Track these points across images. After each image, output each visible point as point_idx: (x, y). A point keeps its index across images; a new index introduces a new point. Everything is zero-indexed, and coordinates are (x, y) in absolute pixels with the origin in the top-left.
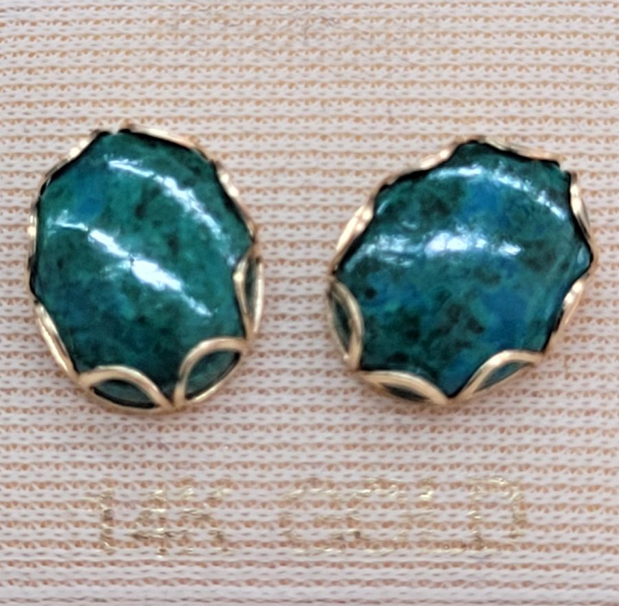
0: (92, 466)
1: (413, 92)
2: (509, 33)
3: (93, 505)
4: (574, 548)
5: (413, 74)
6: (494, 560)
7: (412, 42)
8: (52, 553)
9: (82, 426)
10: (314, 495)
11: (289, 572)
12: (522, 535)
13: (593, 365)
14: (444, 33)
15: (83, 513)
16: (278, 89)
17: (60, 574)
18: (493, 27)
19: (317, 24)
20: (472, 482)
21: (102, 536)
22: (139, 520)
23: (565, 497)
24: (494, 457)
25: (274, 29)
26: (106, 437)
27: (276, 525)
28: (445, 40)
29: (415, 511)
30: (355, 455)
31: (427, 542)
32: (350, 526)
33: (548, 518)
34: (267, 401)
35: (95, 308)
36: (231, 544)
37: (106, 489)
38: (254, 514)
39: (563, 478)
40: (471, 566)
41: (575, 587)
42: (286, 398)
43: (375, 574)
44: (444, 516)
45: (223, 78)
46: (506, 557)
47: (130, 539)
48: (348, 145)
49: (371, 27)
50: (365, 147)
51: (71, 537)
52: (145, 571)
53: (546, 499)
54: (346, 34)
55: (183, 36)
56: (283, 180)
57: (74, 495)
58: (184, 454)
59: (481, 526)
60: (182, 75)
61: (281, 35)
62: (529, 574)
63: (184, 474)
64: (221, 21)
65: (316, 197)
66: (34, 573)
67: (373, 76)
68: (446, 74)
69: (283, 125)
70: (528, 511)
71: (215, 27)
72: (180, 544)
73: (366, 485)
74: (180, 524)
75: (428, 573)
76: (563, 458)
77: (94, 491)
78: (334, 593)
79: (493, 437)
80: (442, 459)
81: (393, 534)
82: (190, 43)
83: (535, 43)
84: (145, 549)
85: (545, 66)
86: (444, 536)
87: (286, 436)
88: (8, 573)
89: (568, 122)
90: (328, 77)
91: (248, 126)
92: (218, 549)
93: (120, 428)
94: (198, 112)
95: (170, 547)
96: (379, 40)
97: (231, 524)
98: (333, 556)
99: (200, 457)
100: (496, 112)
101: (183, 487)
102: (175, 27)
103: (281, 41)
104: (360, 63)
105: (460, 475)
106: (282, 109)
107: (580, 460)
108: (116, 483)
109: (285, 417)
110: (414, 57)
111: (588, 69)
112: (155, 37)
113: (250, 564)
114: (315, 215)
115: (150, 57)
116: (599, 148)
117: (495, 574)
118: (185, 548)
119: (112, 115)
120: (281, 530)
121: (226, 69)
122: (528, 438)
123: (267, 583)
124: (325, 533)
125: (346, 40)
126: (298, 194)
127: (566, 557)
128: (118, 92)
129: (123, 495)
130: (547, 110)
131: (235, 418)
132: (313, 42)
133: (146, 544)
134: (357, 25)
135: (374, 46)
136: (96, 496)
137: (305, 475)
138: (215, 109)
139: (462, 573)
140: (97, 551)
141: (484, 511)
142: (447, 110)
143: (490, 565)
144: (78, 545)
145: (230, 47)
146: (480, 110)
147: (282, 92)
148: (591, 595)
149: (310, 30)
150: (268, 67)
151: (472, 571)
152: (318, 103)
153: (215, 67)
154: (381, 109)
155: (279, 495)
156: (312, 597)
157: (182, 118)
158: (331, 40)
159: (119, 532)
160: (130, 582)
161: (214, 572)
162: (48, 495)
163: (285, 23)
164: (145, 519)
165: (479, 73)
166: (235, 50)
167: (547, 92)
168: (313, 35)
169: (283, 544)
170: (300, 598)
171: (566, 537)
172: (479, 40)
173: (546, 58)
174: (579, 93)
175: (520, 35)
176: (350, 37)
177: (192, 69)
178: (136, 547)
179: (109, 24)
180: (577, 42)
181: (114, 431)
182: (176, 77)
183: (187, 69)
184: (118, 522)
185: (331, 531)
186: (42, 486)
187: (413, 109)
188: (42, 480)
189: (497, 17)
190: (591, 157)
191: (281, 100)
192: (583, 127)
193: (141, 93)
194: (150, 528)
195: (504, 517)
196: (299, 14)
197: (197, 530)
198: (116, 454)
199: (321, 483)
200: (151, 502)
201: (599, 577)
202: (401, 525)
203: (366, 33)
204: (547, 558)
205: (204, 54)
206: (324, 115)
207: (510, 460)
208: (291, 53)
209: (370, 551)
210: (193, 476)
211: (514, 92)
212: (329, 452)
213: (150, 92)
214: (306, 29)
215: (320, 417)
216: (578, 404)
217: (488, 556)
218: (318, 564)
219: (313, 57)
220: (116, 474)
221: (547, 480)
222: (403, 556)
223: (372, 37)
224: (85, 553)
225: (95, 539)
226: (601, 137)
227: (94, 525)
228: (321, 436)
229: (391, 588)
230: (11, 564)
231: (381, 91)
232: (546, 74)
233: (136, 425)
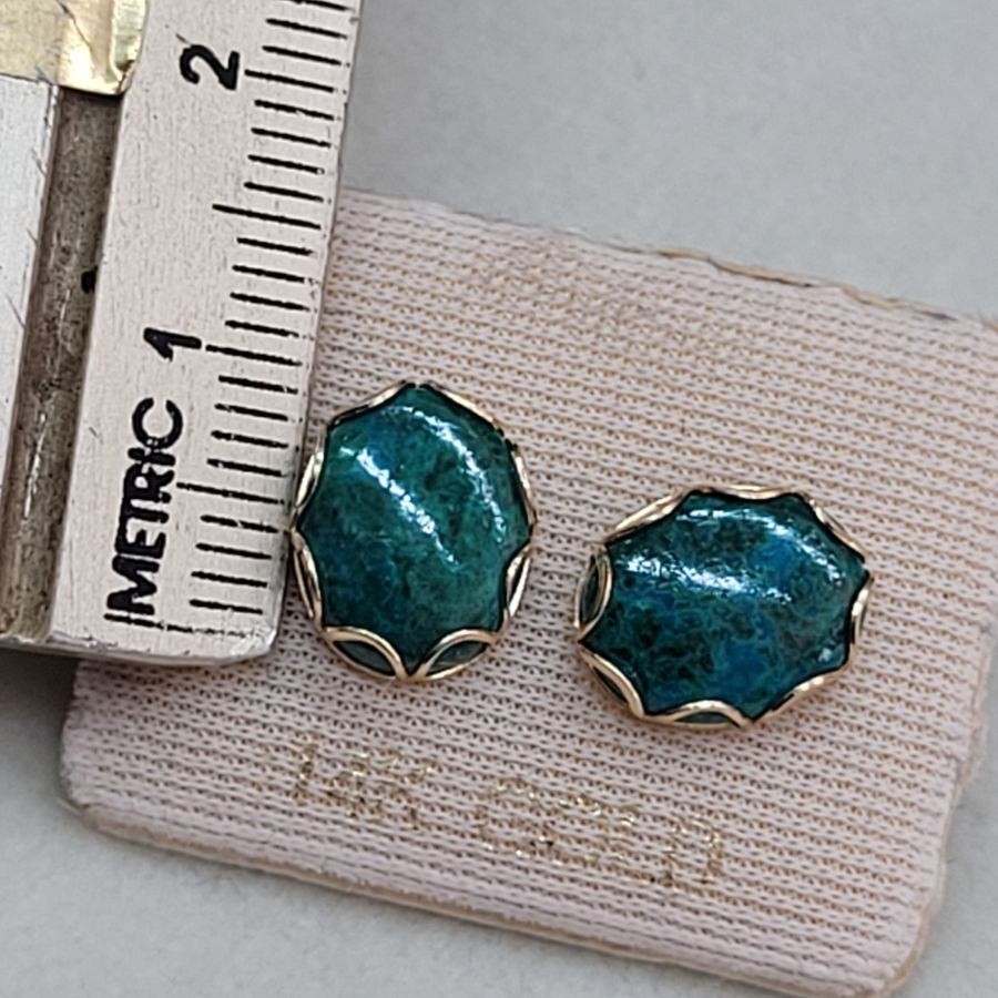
0: (302, 714)
1: (712, 407)
2: (824, 367)
3: (294, 753)
4: (762, 907)
5: (716, 388)
6: (678, 900)
7: (723, 353)
8: (243, 791)
9: (302, 671)
10: (516, 795)
11: (474, 864)
12: (713, 883)
13: (824, 730)
14: (758, 352)
15: (283, 759)
16: (576, 372)
17: (247, 813)
18: (809, 357)
19: (632, 311)
20: (676, 819)
21: (297, 786)
22: (337, 778)
23: (764, 855)
24: (703, 798)
25: (586, 306)
26: (323, 689)
27: (471, 816)
28: (757, 359)
29: (613, 834)
30: (566, 765)
31: (617, 868)
32: (545, 834)
33: (742, 873)
34: (492, 691)
35: (362, 567)
36: (423, 824)
37: (310, 740)
38: (452, 799)
39: (767, 836)
40: (655, 901)
41: (754, 945)
42: (511, 692)
43: (558, 887)
44: (639, 847)
45: (524, 346)
46: (692, 901)
47: (324, 796)
48: (633, 446)
49: (686, 328)
50: (650, 453)
51: (266, 780)
52: (332, 830)
53: (745, 853)
54: (659, 329)
55: (493, 291)
56: (559, 467)
57: (278, 739)
58: (396, 724)
59: (674, 865)
60: (483, 333)
61: (593, 314)
62: (711, 923)
63: (392, 743)
64: (536, 285)
65: (588, 493)
66: (222, 806)
67: (675, 380)
68: (749, 396)
69: (572, 411)
70: (724, 861)
71: (529, 289)
72: (372, 812)
73: (570, 797)
74: (377, 792)
75: (610, 898)
76: (772, 816)
77: (299, 740)
78: (513, 895)
79: (707, 779)
80: (651, 789)
81: (586, 852)
82: (498, 302)
83: (847, 384)
84: (336, 808)
85: (851, 410)
86: (635, 866)
87: (501, 730)
88: (195, 800)
89: (860, 474)
90: (630, 371)
91: (537, 402)
92: (409, 825)
93: (338, 683)
94: (490, 376)
95: (362, 811)
96: (691, 343)
97: (426, 804)
98: (521, 859)
99: (411, 732)
100: (790, 448)
101: (387, 757)
102: (487, 281)
103: (592, 320)
104: (665, 364)
105: (665, 809)
106: (576, 393)
107: (788, 823)
108: (323, 737)
109: (505, 711)
110: (721, 370)
111: (894, 424)
112: (464, 286)
113: (437, 847)
114: (583, 512)
115: (455, 307)
116: (885, 509)
117: (677, 915)
118: (377, 817)
119: (403, 359)
120: (475, 822)
121: (528, 337)
122: (742, 787)
123: (449, 870)
124: (518, 834)
125: (658, 336)
126: (571, 485)
127: (751, 914)
128: (414, 336)
129: (327, 751)
130: (843, 457)
131: (455, 700)
132: (623, 330)
133: (339, 804)
134: (672, 322)
135: (684, 348)
136: (299, 745)
137: (511, 774)
138: (508, 377)
139: (645, 906)
140: (290, 799)
141: (680, 849)
142: (742, 434)
143: (674, 905)
144: (271, 788)
145: (538, 315)
146: (774, 441)
147: (580, 375)
148: (767, 956)
149: (623, 317)
150: (572, 345)
151: (655, 906)
152: (613, 395)
153: (518, 332)
154: (675, 417)
155: (481, 787)
156: (490, 894)
157: (473, 378)
158: (642, 332)
159: (314, 786)
160: (315, 837)
161: (400, 847)
162: (253, 732)
163: (599, 302)
164: (342, 779)
165: (783, 403)
166: (542, 320)
167: (847, 438)
168: (625, 322)
169: (473, 836)
170: (479, 892)
171: (756, 894)
172: (791, 368)
173: (854, 402)
174: (879, 446)
175: (834, 372)
176: (662, 333)
177: (494, 330)
178: (328, 804)
179: (420, 262)
180: (890, 392)
181: (332, 684)
182: (475, 334)
183: (489, 328)
184: (316, 776)
185: (524, 834)
186: (248, 722)
187: (708, 424)
188: (250, 716)
189: (816, 347)
190: (874, 516)
191: (577, 384)
192: (874, 483)
193: (437, 343)
194: (345, 789)
195: (699, 861)
196: (616, 296)
197: (393, 802)
198: (329, 708)
199: (526, 785)
200: (353, 763)
201: (779, 941)
202: (595, 845)
203: (679, 333)
204: (731, 911)
205: (509, 316)
206: (617, 409)
207: (719, 806)
208: (598, 336)
209: (559, 863)
210: (400, 748)
211: (813, 430)
212: (540, 756)
213: (446, 344)
214: (619, 313)
215: (540, 719)
216: (800, 765)
217: (675, 895)
218: (504, 863)
219: (620, 345)
220: (324, 728)
221: (750, 834)
222: (590, 875)
223: (685, 338)
224: (276, 799)
225: (289, 787)
226: (890, 497)
227: (291, 773)
228: (536, 738)
229: (571, 903)
230: (200, 791)
231: (680, 398)
232: (850, 420)
233: (355, 683)
